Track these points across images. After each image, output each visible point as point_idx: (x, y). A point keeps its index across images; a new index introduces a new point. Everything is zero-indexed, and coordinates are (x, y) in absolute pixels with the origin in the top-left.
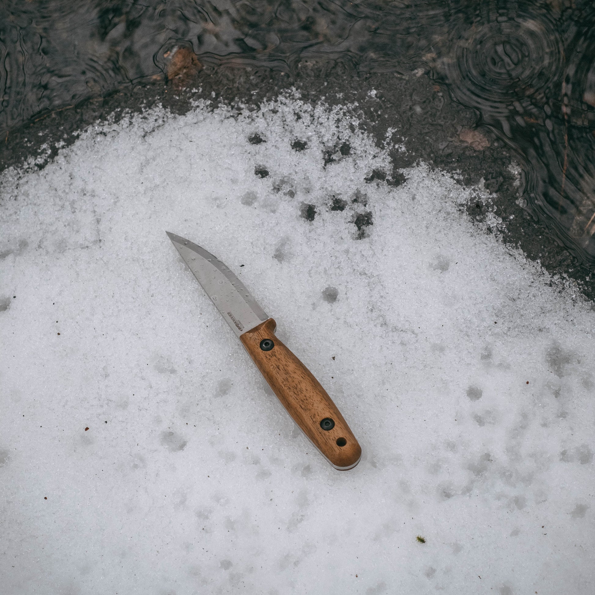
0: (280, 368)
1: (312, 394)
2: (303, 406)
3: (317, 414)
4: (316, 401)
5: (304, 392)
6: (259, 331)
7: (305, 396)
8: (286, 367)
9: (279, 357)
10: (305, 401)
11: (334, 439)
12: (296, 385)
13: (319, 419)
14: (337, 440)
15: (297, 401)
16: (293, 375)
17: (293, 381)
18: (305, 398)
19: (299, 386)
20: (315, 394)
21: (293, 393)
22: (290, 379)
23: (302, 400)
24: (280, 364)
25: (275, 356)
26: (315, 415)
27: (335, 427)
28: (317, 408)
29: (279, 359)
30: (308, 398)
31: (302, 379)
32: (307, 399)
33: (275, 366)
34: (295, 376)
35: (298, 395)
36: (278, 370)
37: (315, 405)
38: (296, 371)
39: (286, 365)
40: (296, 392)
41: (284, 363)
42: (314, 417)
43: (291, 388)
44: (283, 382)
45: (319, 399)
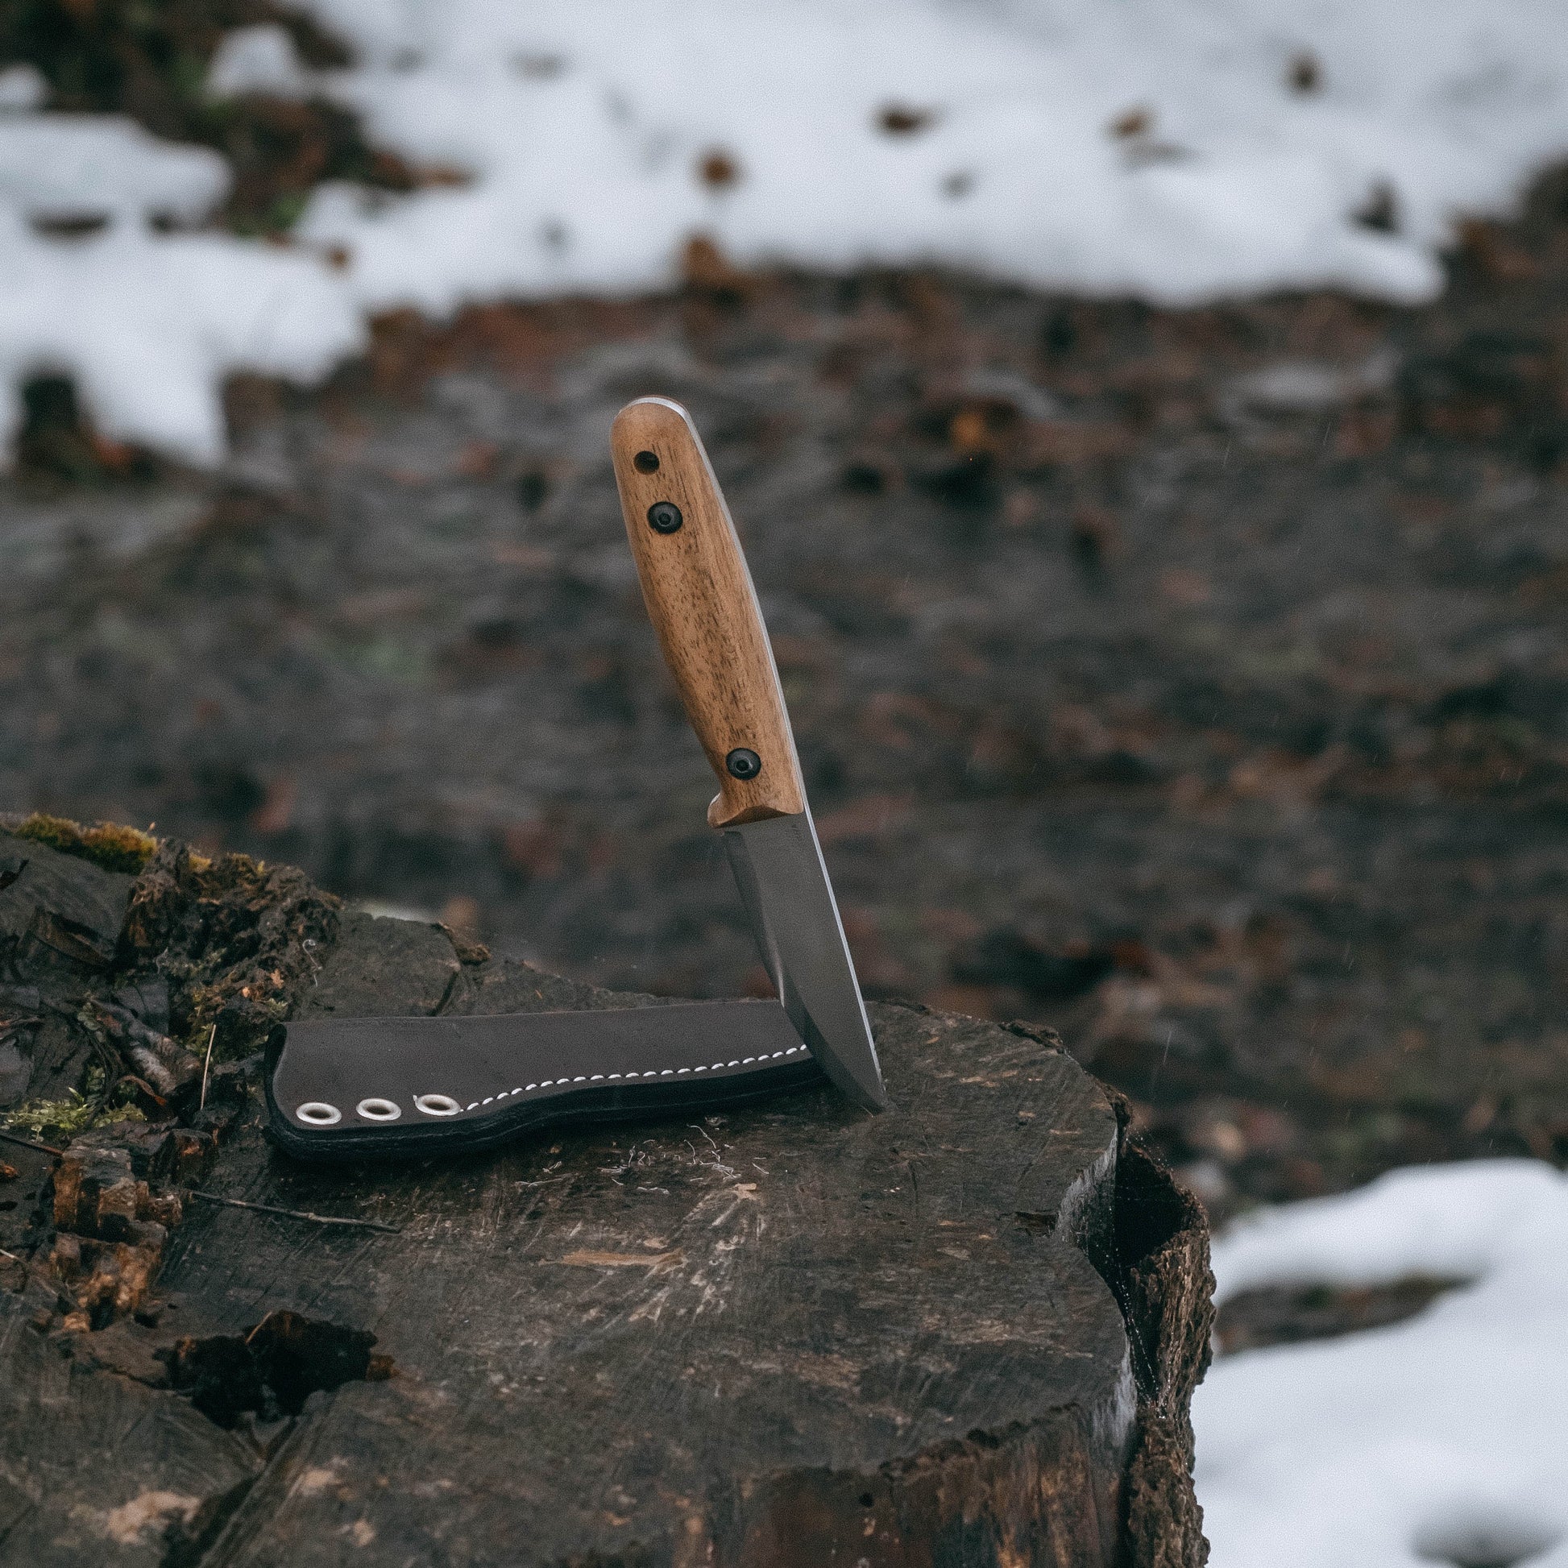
0: (730, 695)
1: (677, 604)
2: (707, 582)
3: (682, 551)
4: (672, 583)
5: (694, 614)
6: (749, 805)
7: (694, 605)
8: (717, 692)
9: (725, 725)
10: (698, 593)
11: (661, 478)
12: (706, 640)
13: (679, 537)
14: (653, 471)
15: (717, 600)
16: (707, 668)
17: (711, 652)
18: (697, 602)
19: (701, 635)
20: (670, 601)
21: (720, 624)
22: (717, 660)
23: (706, 598)
24: (728, 705)
25: (732, 730)
26: (686, 552)
27: (649, 505)
28: (677, 567)
29: (727, 718)
30: (690, 598)
31: (689, 649)
32: (693, 596)
33: (740, 705)
34: (702, 664)
35: (709, 615)
36: (737, 695)
37: (678, 576)
38: (695, 674)
39: (715, 698)
40: (713, 622)
41: (717, 704)
42: (690, 547)
43: (721, 639)
44: (735, 659)
45: (664, 586)
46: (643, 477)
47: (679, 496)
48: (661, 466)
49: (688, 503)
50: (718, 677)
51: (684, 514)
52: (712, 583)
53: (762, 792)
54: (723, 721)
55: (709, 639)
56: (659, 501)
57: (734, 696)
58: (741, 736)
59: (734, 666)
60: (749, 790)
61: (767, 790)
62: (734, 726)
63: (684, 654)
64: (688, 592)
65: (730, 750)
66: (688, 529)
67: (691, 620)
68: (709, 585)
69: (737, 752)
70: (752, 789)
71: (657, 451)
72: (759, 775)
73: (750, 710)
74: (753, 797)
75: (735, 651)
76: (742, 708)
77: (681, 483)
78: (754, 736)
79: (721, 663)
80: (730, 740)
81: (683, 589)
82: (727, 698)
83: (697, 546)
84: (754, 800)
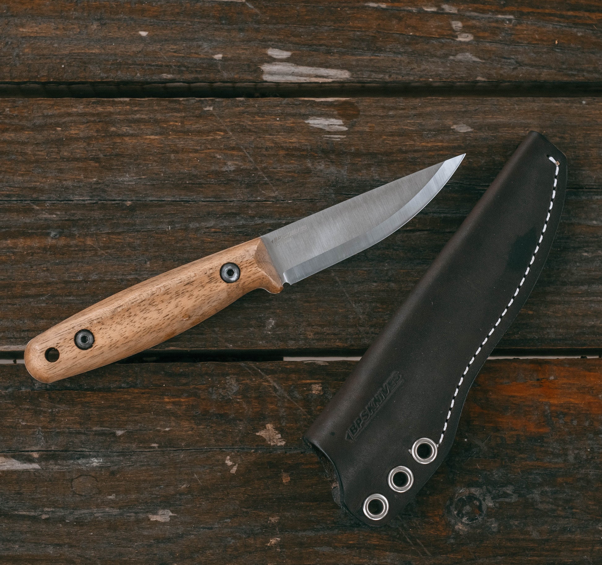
46: (61, 356)
47: (69, 333)
48: (52, 346)
49: (73, 328)
50: (178, 294)
51: (80, 329)
52: (120, 307)
53: (245, 259)
54: (205, 288)
55: (154, 304)
56: (74, 345)
57: (187, 284)
58: (212, 277)
59: (168, 287)
60: (246, 267)
61: (244, 257)
62: (207, 281)
63: (167, 317)
64: (127, 320)
65: (223, 281)
66: (88, 325)
67: (145, 316)
68: (121, 308)
69: (223, 277)
70: (245, 265)
71: (43, 350)
72: (235, 262)
73: (195, 274)
74: (250, 264)
75: (159, 288)
76: (194, 278)
77: (62, 334)
78: (211, 269)
79: (168, 294)
80: (216, 283)
81: (126, 323)
82: (190, 288)
83: (98, 319)
84: (252, 263)
